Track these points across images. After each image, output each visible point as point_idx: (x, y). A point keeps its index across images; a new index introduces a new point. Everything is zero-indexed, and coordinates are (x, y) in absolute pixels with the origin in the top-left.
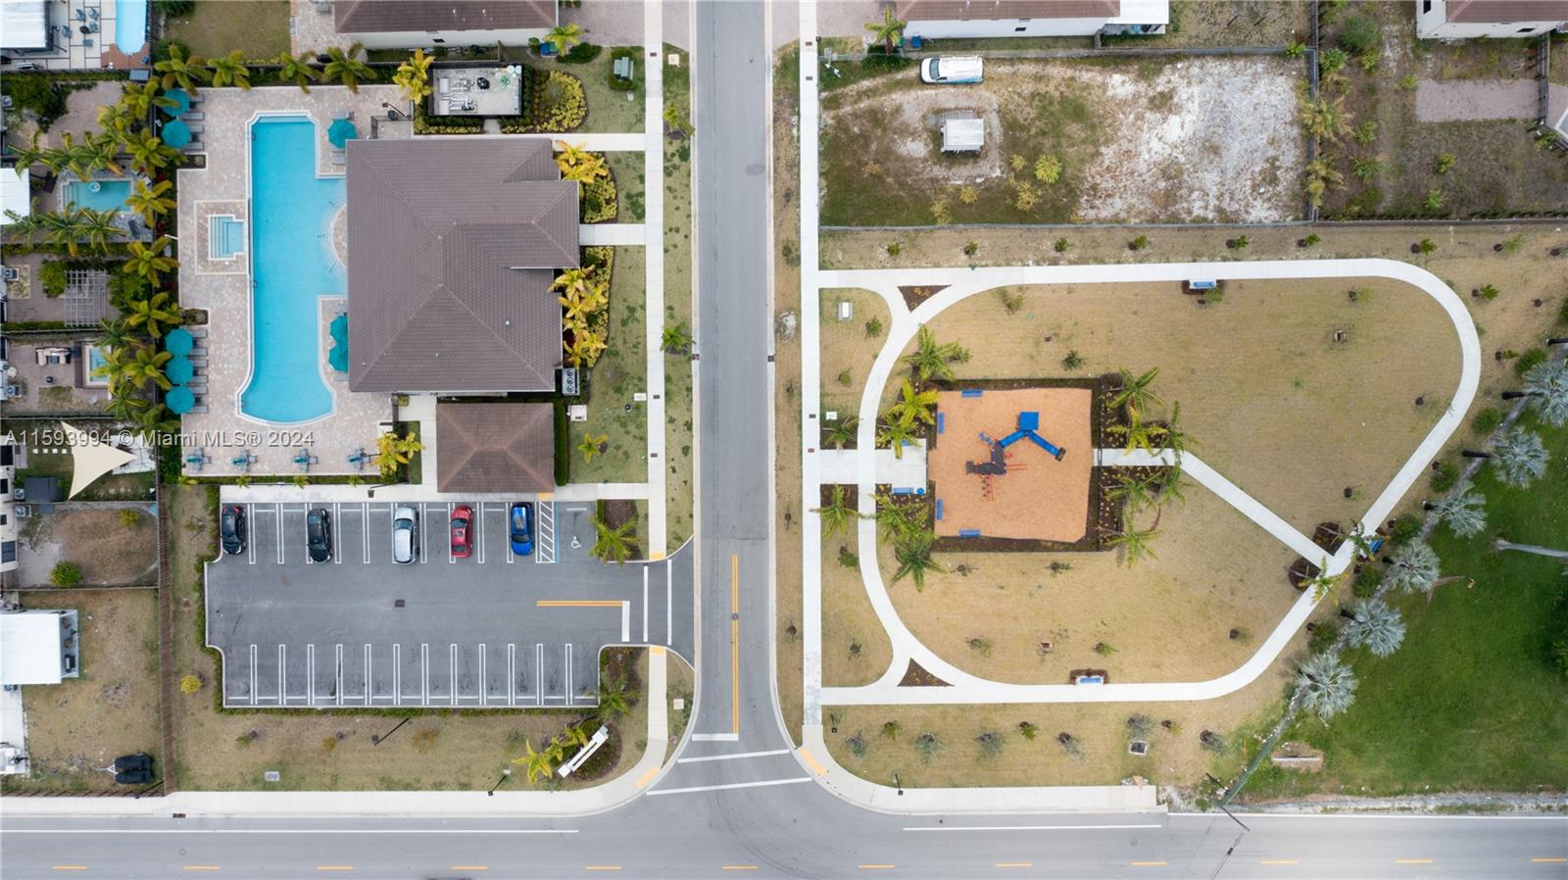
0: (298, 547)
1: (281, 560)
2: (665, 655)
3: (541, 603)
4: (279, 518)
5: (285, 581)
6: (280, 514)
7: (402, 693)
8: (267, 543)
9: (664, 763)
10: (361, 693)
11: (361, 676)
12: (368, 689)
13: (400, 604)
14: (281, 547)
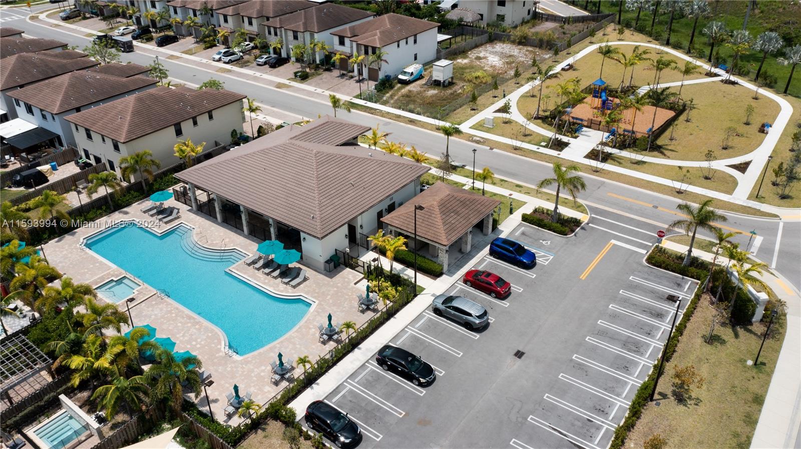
0: (400, 393)
1: (400, 413)
2: (668, 242)
3: (583, 276)
4: (358, 389)
5: (424, 422)
6: (354, 386)
7: (618, 395)
8: (374, 414)
9: (774, 275)
10: (599, 428)
11: (579, 418)
12: (597, 419)
13: (519, 354)
14: (387, 406)
